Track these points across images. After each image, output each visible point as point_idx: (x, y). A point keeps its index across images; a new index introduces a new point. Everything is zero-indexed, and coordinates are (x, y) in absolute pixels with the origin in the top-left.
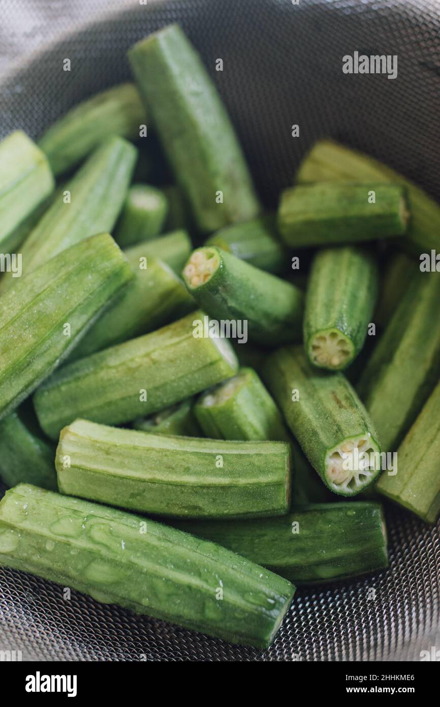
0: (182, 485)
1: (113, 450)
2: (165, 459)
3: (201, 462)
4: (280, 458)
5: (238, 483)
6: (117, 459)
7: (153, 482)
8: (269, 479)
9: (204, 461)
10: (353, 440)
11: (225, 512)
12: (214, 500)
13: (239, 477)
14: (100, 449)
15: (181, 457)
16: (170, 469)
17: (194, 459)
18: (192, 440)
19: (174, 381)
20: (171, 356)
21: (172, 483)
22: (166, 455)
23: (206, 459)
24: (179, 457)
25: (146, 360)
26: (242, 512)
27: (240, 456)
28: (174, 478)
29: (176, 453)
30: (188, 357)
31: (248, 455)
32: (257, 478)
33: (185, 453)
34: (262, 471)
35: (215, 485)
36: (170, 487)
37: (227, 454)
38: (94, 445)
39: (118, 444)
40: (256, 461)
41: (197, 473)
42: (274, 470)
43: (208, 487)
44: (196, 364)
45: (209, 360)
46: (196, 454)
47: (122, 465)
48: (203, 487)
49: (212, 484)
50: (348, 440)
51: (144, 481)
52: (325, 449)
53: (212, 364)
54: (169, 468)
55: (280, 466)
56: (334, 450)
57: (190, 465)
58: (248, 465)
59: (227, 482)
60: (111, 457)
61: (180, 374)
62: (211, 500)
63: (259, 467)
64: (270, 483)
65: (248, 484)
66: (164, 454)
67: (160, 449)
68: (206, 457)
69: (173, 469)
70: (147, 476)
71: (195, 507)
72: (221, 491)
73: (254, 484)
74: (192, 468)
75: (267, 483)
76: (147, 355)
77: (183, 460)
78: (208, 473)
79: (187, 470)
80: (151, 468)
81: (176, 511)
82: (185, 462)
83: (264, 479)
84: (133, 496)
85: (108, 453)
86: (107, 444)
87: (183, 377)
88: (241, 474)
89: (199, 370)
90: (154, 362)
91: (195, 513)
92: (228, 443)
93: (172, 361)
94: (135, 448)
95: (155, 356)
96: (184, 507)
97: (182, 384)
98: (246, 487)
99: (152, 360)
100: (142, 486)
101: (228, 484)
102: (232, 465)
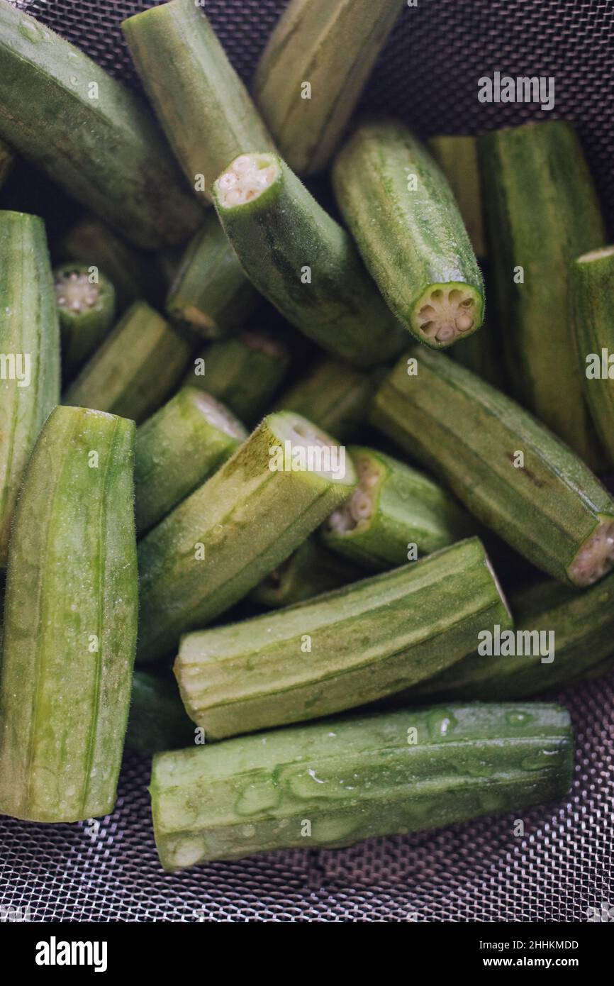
0: (370, 664)
1: (254, 661)
2: (330, 642)
3: (379, 622)
4: (480, 570)
5: (441, 628)
6: (267, 670)
7: (328, 677)
8: (479, 605)
9: (383, 620)
11: (440, 668)
12: (419, 662)
13: (438, 618)
14: (237, 667)
15: (351, 629)
16: (344, 650)
17: (367, 623)
18: (347, 593)
19: (280, 537)
20: (262, 509)
21: (355, 668)
22: (328, 636)
23: (384, 617)
24: (346, 630)
25: (228, 527)
27: (426, 591)
28: (354, 660)
29: (339, 626)
30: (286, 500)
31: (435, 585)
32: (463, 610)
33: (352, 620)
34: (465, 598)
35: (412, 644)
36: (354, 673)
37: (406, 597)
38: (227, 666)
39: (257, 651)
40: (450, 588)
41: (379, 641)
42: (479, 590)
43: (405, 650)
44: (300, 505)
45: (316, 493)
46: (367, 614)
47: (277, 675)
48: (397, 654)
49: (408, 645)
51: (316, 682)
53: (322, 496)
54: (341, 649)
57: (367, 634)
58: (442, 600)
59: (426, 634)
60: (256, 671)
61: (285, 525)
62: (414, 664)
63: (457, 595)
64: (482, 609)
65: (454, 624)
66: (325, 635)
67: (317, 630)
68: (383, 613)
69: (346, 648)
70: (318, 674)
71: (398, 682)
72: (422, 648)
73: (462, 620)
74: (371, 636)
75: (478, 611)
76: (226, 520)
77: (355, 631)
78: (394, 634)
79: (366, 642)
80: (317, 661)
81: (374, 696)
82: (358, 632)
83: (472, 608)
84: (308, 704)
85: (249, 668)
86: (243, 656)
87: (289, 527)
88: (438, 615)
90: (242, 526)
91: (400, 687)
92: (396, 576)
93: (264, 516)
94: (283, 645)
95: (238, 517)
96: (383, 688)
98: (454, 628)
99: (237, 524)
100: (316, 689)
101: (428, 636)
102: (421, 608)
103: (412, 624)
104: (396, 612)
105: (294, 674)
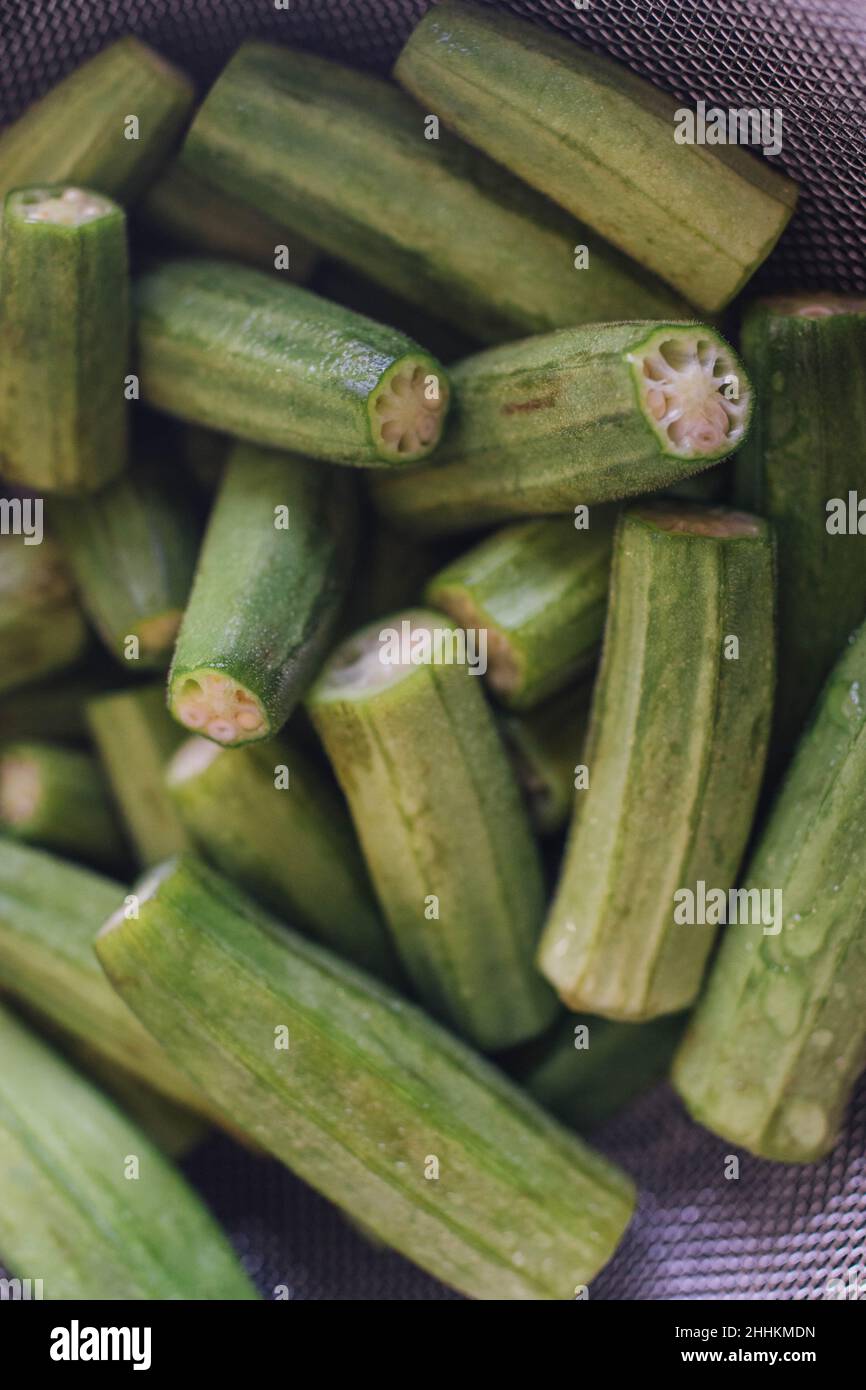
0: (709, 759)
1: (620, 901)
2: (649, 793)
3: (660, 717)
5: (715, 642)
6: (641, 893)
7: (695, 822)
8: (712, 574)
9: (659, 712)
10: (643, 392)
11: (769, 666)
12: (745, 691)
13: (700, 637)
14: (616, 928)
15: (647, 757)
16: (670, 783)
17: (652, 733)
18: (599, 726)
19: (469, 766)
20: (417, 772)
21: (703, 780)
22: (640, 793)
23: (656, 708)
24: (645, 767)
25: (420, 824)
27: (653, 633)
28: (692, 777)
29: (636, 773)
30: (420, 736)
31: (652, 617)
32: (706, 599)
33: (637, 751)
34: (692, 590)
35: (714, 691)
36: (711, 784)
37: (646, 663)
38: (607, 940)
39: (608, 891)
40: (667, 599)
41: (686, 732)
42: (692, 564)
43: (717, 705)
44: (437, 721)
45: (431, 692)
46: (641, 726)
47: (654, 885)
48: (716, 716)
49: (712, 697)
50: (643, 403)
51: (692, 843)
52: (660, 456)
53: (438, 685)
54: (668, 786)
55: (684, 547)
56: (663, 434)
57: (666, 741)
58: (676, 619)
59: (710, 665)
60: (635, 907)
61: (455, 751)
62: (743, 698)
63: (682, 595)
64: (719, 574)
65: (718, 620)
66: (637, 796)
67: (624, 801)
68: (651, 706)
69: (670, 778)
70: (683, 834)
71: (756, 730)
72: (727, 678)
73: (719, 608)
74: (673, 738)
75: (720, 579)
76: (409, 823)
77: (653, 756)
78: (687, 705)
79: (677, 749)
80: (666, 825)
81: (756, 770)
82: (657, 752)
83: (710, 586)
84: (719, 859)
85: (625, 912)
86: (605, 912)
87: (461, 746)
88: (694, 636)
89: (449, 712)
90: (427, 808)
91: (765, 730)
92: (613, 651)
93: (427, 772)
94: (619, 856)
95: (411, 806)
96: (753, 755)
97: (475, 747)
98: (724, 623)
99: (421, 813)
100: (703, 843)
101: (715, 663)
102: (673, 654)
103: (688, 675)
104: (659, 688)
105: (666, 860)
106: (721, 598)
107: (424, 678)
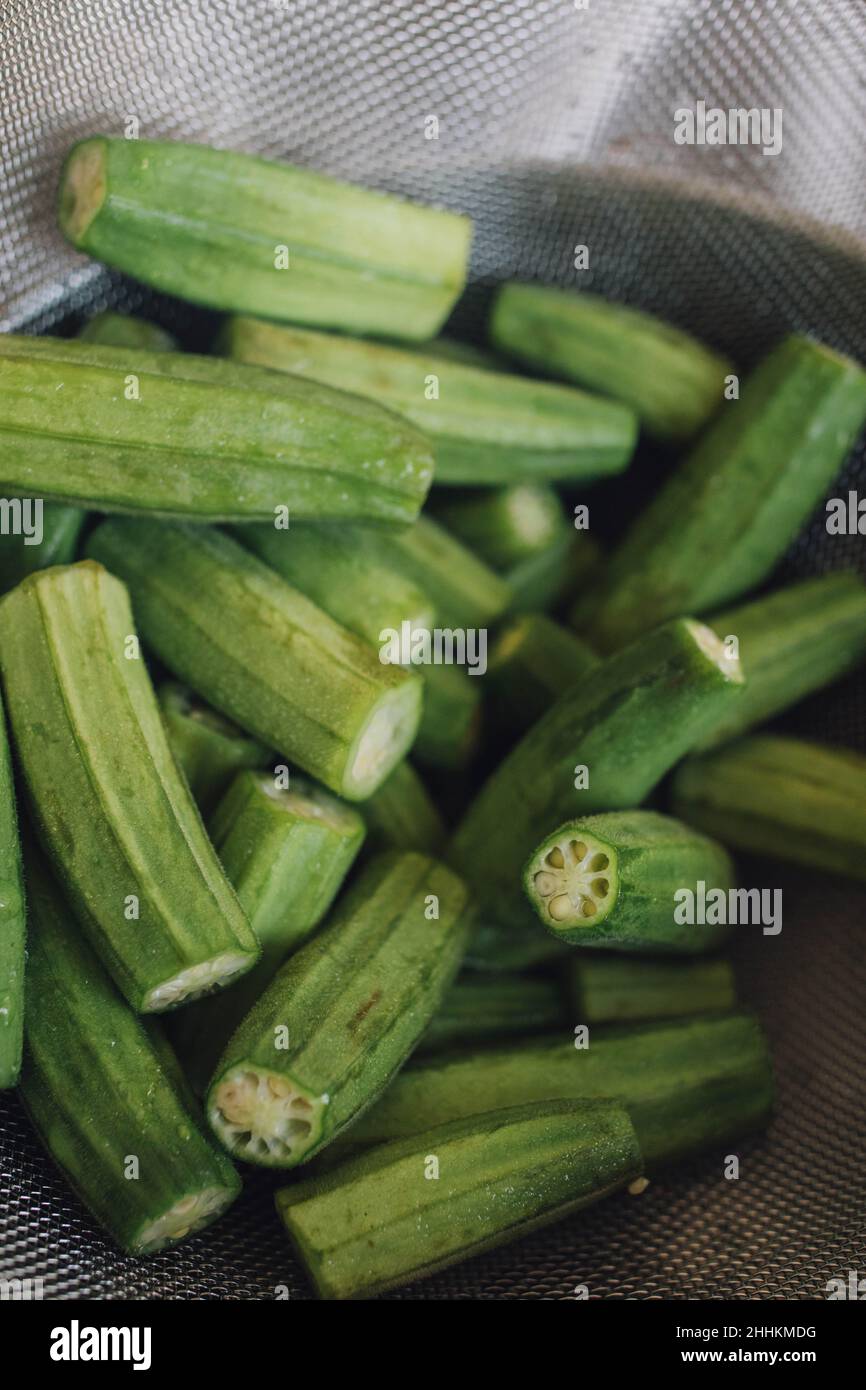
0: (96, 796)
1: (102, 659)
2: (127, 749)
3: (154, 810)
4: (228, 939)
5: (147, 887)
6: (88, 672)
7: (79, 746)
8: (181, 937)
9: (157, 814)
11: (88, 895)
12: (98, 864)
13: (160, 885)
14: (92, 637)
15: (145, 775)
17: (153, 795)
19: (271, 692)
20: (310, 665)
21: (92, 778)
22: (135, 746)
23: (163, 816)
24: (143, 769)
25: (284, 630)
26: (100, 921)
27: (196, 871)
28: (102, 776)
29: (149, 761)
30: (324, 691)
31: (204, 884)
32: (173, 916)
33: (157, 777)
34: (189, 919)
35: (126, 850)
36: (84, 779)
38: (96, 623)
39: (114, 661)
40: (201, 901)
41: (129, 811)
42: (200, 938)
43: (116, 840)
44: (318, 710)
45: (335, 727)
46: (163, 795)
47: (83, 683)
48: (112, 832)
49: (124, 845)
51: (73, 731)
53: (332, 735)
54: (116, 762)
55: (214, 946)
57: (138, 795)
58: (186, 890)
59: (140, 869)
60: (86, 659)
61: (288, 696)
62: (96, 859)
63: (194, 910)
64: (175, 939)
65: (154, 904)
66: (136, 742)
67: (142, 734)
68: (166, 815)
69: (118, 769)
70: (84, 731)
72: (118, 867)
73: (160, 915)
74: (134, 800)
75: (172, 936)
76: (293, 628)
77: (141, 779)
78: (141, 832)
79: (127, 793)
80: (101, 732)
82: (141, 782)
83: (176, 927)
85: (91, 651)
86: (107, 644)
87: (285, 702)
88: (165, 885)
89: (313, 721)
90: (287, 644)
91: (61, 845)
93: (303, 669)
94: (122, 692)
95: (298, 640)
96: (60, 820)
97: (275, 708)
98: (148, 906)
99: (289, 639)
100: (62, 733)
101: (137, 871)
102: (173, 863)
103: (153, 856)
104: (168, 831)
105: (84, 706)
106: (164, 923)
107: (346, 733)
